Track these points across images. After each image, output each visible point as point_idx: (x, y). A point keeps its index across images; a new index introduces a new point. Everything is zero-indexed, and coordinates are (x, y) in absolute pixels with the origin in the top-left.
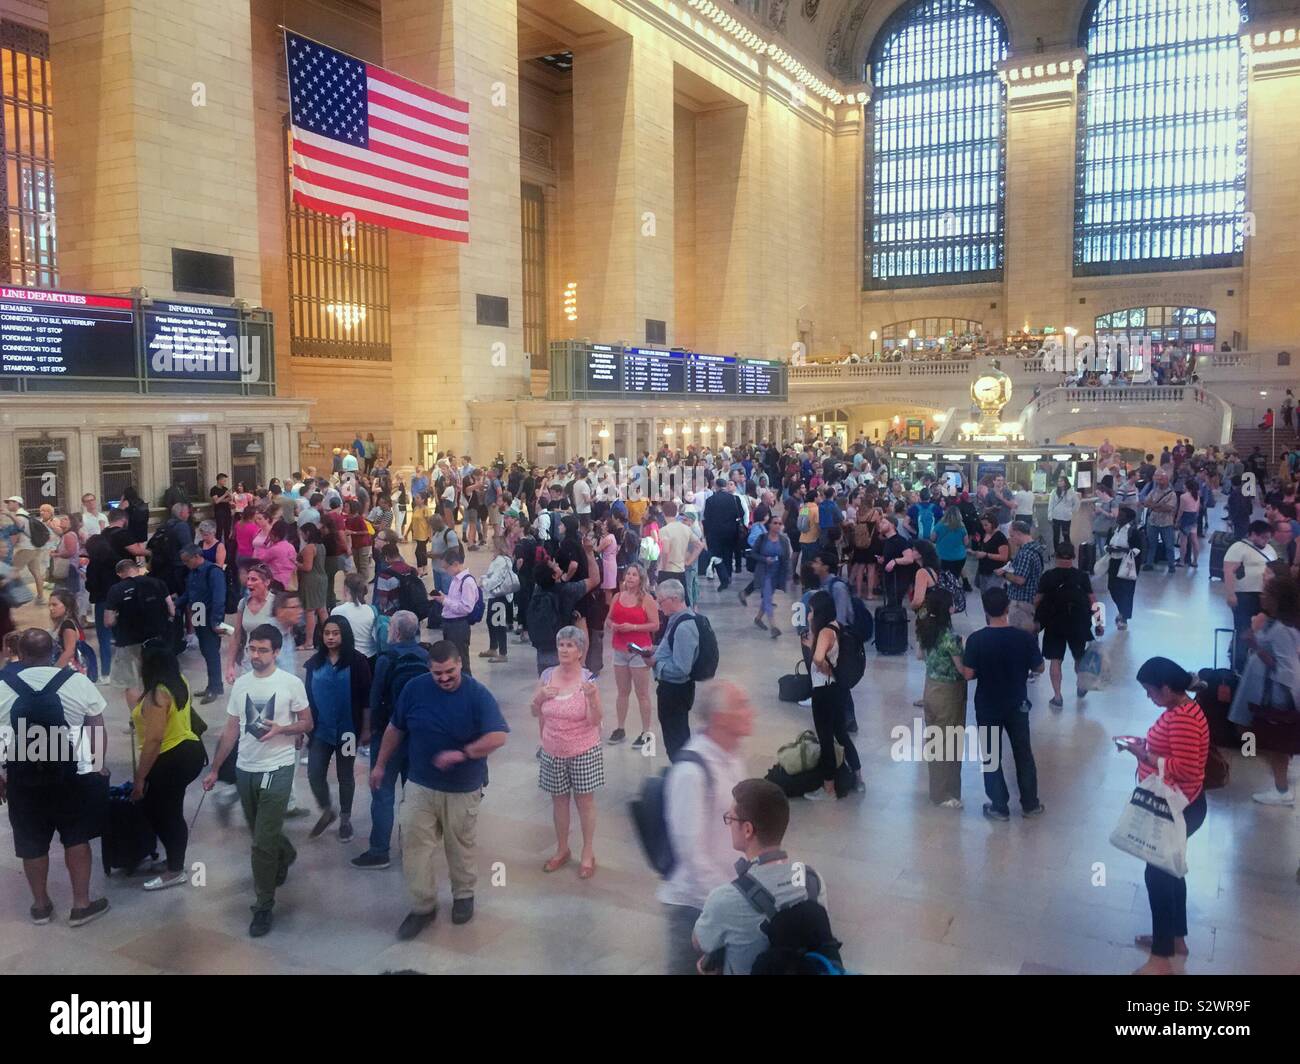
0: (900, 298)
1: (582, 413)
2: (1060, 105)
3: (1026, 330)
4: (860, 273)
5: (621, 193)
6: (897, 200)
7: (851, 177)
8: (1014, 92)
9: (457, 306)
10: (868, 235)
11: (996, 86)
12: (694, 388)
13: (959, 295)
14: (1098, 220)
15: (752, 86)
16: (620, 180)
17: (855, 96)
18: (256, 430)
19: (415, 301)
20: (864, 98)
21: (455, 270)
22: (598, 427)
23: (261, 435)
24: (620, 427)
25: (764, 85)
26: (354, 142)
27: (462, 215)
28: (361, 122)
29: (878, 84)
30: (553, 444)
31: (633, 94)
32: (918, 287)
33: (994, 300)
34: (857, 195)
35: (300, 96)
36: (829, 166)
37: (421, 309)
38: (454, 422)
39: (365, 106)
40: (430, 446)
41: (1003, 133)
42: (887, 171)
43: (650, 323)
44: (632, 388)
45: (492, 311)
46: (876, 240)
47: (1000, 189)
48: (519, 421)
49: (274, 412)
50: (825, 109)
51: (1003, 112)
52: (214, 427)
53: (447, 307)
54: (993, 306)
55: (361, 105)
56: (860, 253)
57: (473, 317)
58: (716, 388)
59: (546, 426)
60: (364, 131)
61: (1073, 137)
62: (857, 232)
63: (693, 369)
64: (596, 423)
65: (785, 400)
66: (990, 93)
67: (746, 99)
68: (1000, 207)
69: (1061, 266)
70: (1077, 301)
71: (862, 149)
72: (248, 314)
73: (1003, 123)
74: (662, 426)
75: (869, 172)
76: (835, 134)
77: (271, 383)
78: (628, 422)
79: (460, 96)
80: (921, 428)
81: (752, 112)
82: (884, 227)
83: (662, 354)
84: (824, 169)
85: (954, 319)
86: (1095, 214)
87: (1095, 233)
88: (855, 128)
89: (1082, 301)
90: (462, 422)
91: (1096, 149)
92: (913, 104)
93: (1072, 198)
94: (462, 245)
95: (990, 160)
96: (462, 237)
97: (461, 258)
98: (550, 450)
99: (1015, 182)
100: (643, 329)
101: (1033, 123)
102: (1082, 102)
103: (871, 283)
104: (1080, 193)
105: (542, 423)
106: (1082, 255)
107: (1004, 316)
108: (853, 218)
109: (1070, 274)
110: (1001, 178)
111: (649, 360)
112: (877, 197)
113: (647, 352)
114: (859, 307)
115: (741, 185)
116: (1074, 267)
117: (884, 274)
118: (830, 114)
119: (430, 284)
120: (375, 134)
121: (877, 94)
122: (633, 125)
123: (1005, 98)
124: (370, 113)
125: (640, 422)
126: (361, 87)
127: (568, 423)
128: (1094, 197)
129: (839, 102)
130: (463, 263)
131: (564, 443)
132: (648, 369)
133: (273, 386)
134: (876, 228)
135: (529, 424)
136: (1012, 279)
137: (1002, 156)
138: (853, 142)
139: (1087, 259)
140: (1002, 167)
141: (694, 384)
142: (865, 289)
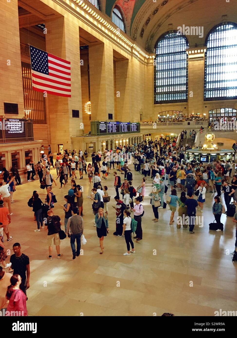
0: (163, 106)
1: (99, 139)
2: (201, 60)
3: (193, 114)
4: (153, 100)
5: (102, 82)
6: (162, 82)
7: (151, 77)
8: (190, 57)
9: (68, 113)
10: (155, 90)
11: (186, 55)
12: (121, 131)
13: (177, 105)
14: (209, 88)
15: (130, 54)
16: (101, 79)
17: (152, 57)
18: (30, 150)
19: (56, 112)
20: (154, 57)
21: (67, 104)
22: (102, 143)
23: (31, 151)
24: (107, 142)
25: (132, 54)
26: (45, 73)
27: (69, 91)
28: (47, 68)
29: (157, 54)
30: (93, 147)
31: (104, 58)
32: (167, 103)
33: (186, 106)
34: (152, 81)
35: (33, 62)
36: (146, 74)
37: (58, 114)
38: (67, 142)
39: (48, 64)
40: (61, 148)
41: (187, 66)
42: (159, 75)
43: (109, 114)
44: (109, 132)
45: (76, 114)
46: (157, 92)
47: (187, 80)
48: (84, 142)
49: (34, 145)
50: (145, 60)
51: (187, 61)
52: (21, 150)
53: (65, 113)
54: (185, 108)
55: (47, 64)
56: (153, 95)
57: (71, 116)
58: (126, 130)
59: (91, 143)
60: (47, 70)
61: (204, 67)
62: (152, 90)
63: (121, 126)
64: (102, 141)
65: (140, 132)
66: (184, 56)
67: (128, 58)
68: (187, 84)
69: (201, 98)
70: (205, 107)
71: (153, 69)
72: (27, 121)
73: (187, 64)
74: (115, 141)
75: (155, 75)
76: (147, 66)
77: (32, 138)
78: (109, 141)
79: (67, 60)
80: (169, 137)
81: (130, 61)
82: (159, 88)
83: (115, 123)
84: (145, 74)
85: (176, 111)
86: (209, 86)
87: (209, 91)
88: (152, 64)
89: (206, 107)
90: (70, 142)
91: (209, 70)
92: (166, 58)
93: (203, 82)
94: (69, 98)
95: (184, 73)
96: (70, 96)
97: (69, 101)
98: (92, 149)
99: (190, 78)
100: (108, 116)
101: (194, 64)
102: (206, 59)
103: (156, 102)
104: (205, 81)
105: (90, 142)
106: (206, 96)
107: (188, 110)
108: (152, 86)
109: (203, 100)
110: (187, 77)
111: (112, 125)
112: (157, 81)
113: (112, 123)
114: (153, 108)
115: (127, 79)
116: (204, 99)
117: (159, 100)
118: (146, 61)
119: (60, 107)
120: (50, 71)
121: (157, 56)
122: (105, 65)
123: (187, 58)
124: (49, 65)
125: (111, 140)
126: (46, 59)
127: (96, 142)
128: (208, 82)
129: (148, 58)
130: (69, 102)
131: (95, 147)
132: (112, 127)
133: (33, 138)
134: (157, 89)
135: (87, 142)
136: (190, 101)
137: (187, 72)
138: (151, 68)
139: (207, 97)
140: (187, 75)
141: (121, 130)
142: (154, 104)
